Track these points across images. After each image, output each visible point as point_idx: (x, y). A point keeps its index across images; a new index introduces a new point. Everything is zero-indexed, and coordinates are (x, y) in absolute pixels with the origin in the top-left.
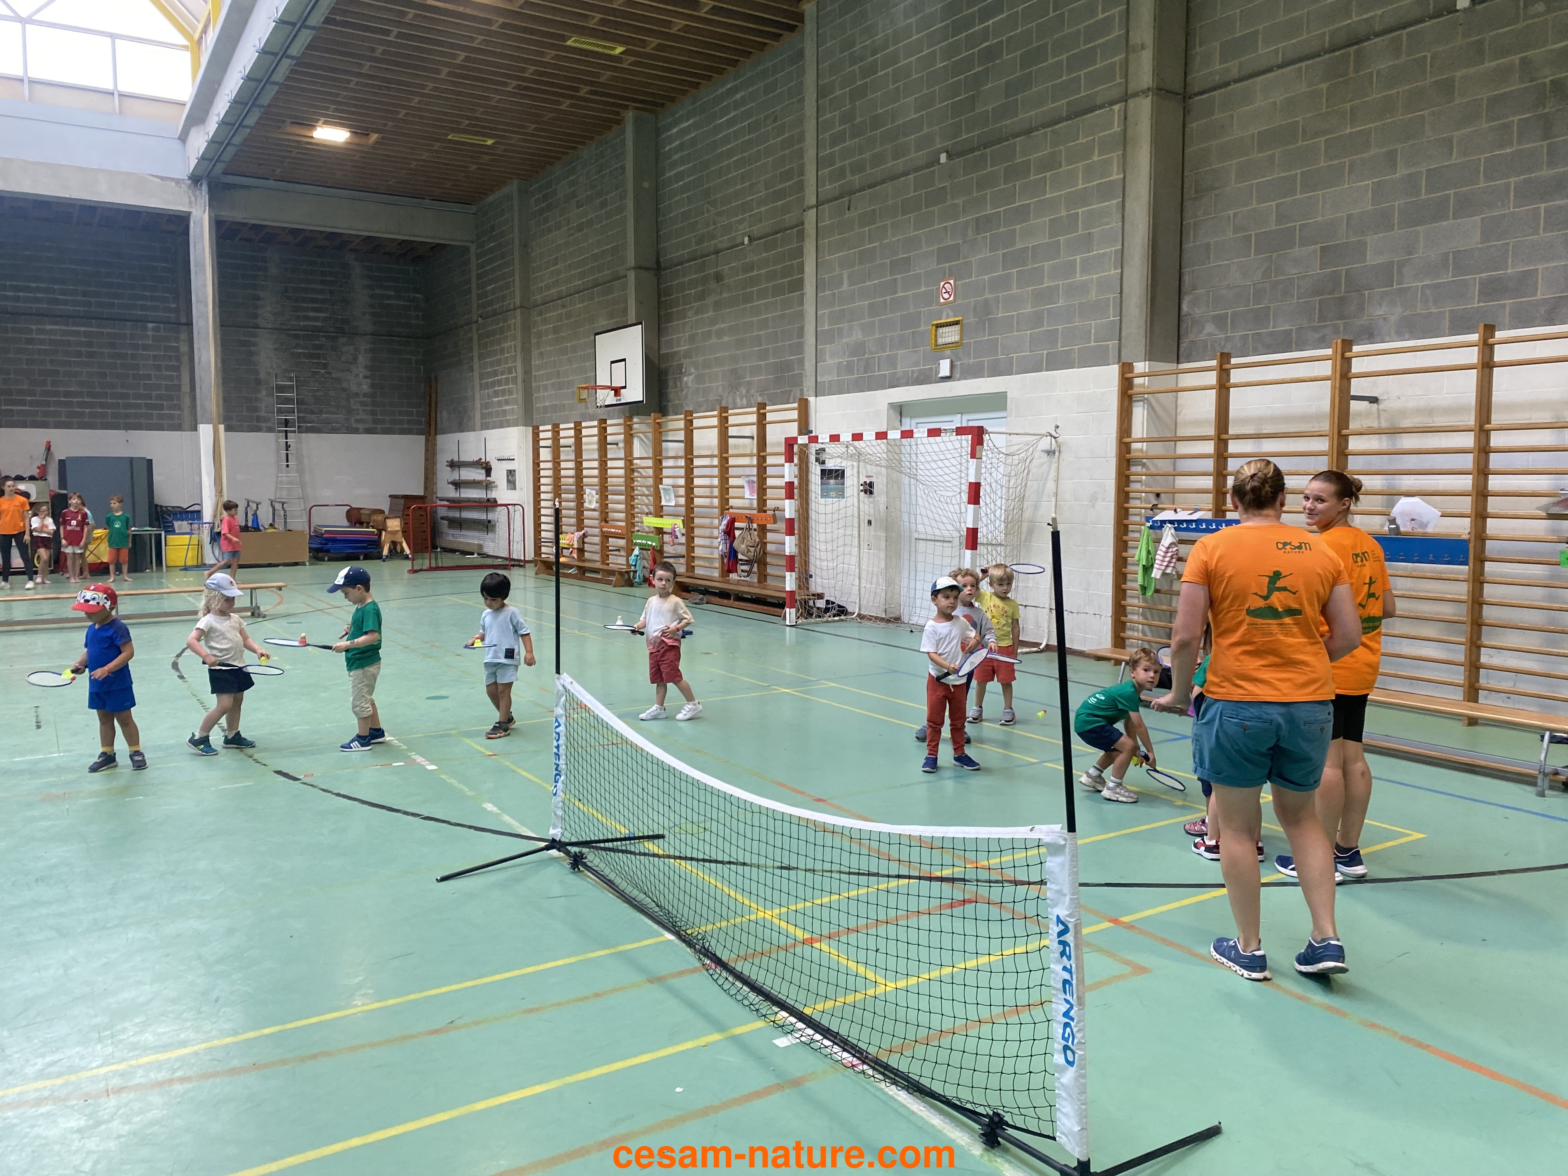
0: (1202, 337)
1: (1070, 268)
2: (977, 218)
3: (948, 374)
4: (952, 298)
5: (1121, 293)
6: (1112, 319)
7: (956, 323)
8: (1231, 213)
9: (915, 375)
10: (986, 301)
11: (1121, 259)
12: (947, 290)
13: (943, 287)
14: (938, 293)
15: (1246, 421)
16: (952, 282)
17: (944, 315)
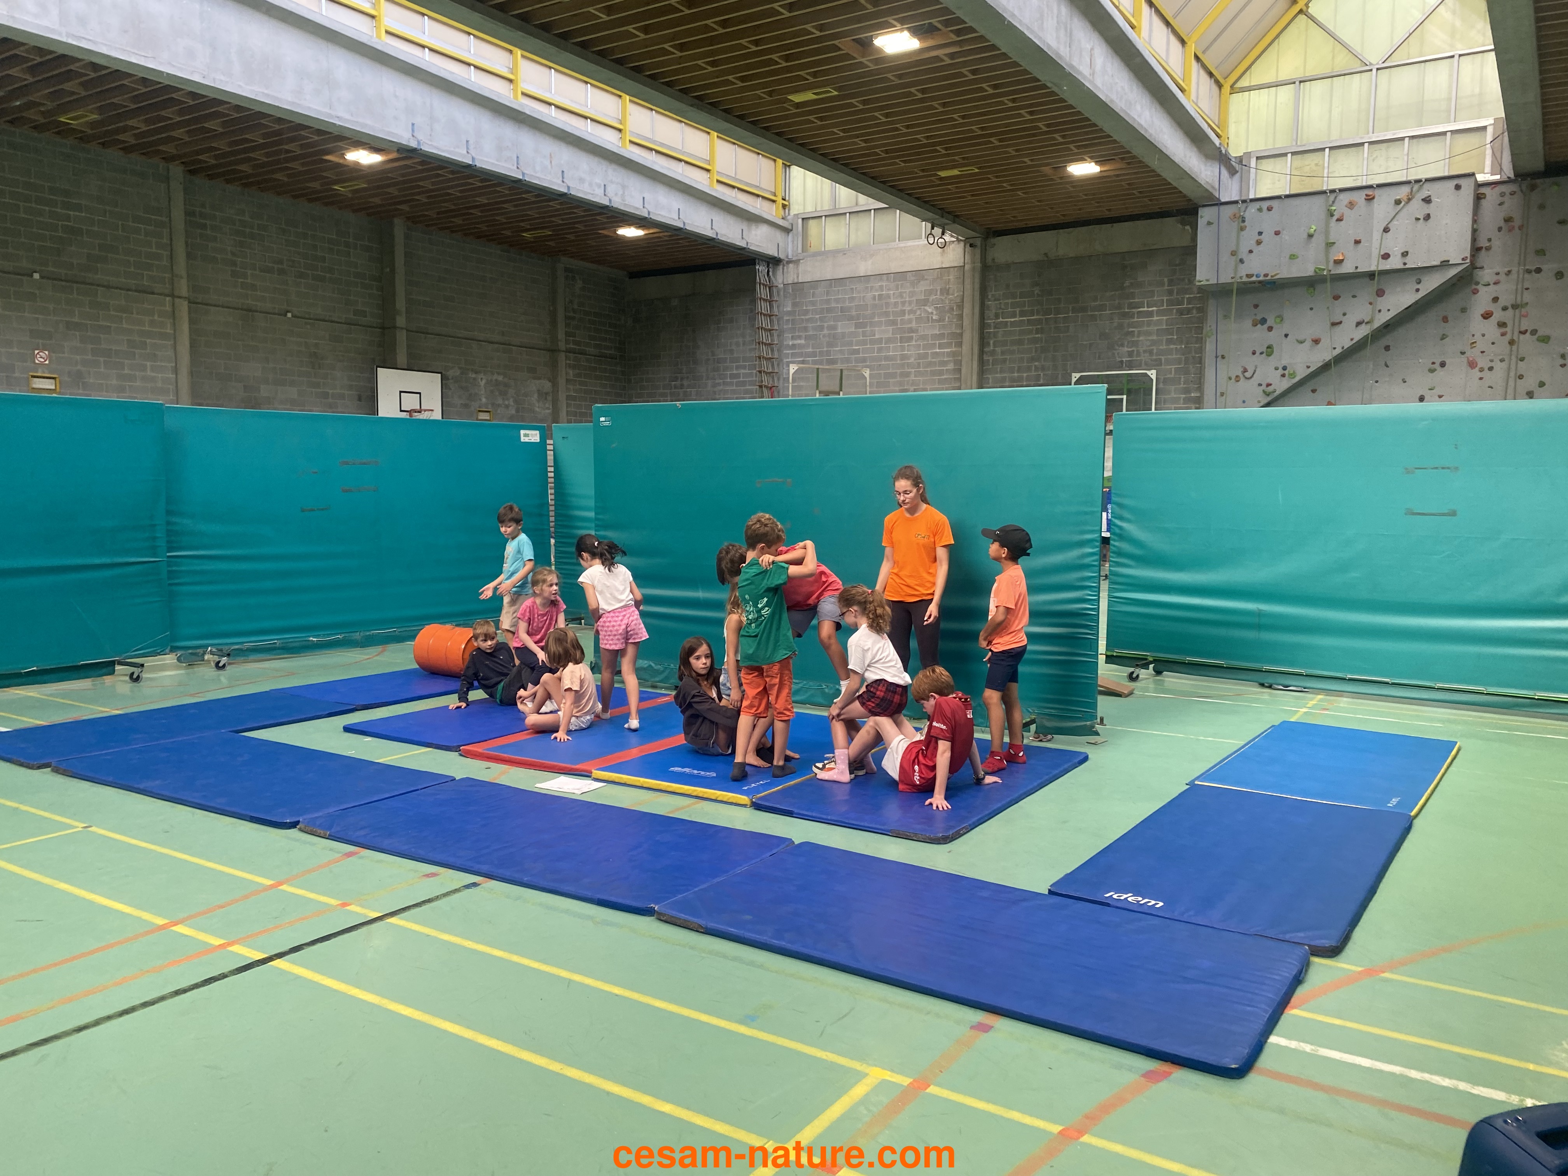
1: (144, 368)
2: (66, 321)
4: (47, 362)
7: (51, 378)
8: (208, 360)
10: (79, 371)
12: (41, 357)
13: (38, 353)
14: (33, 356)
16: (46, 352)
17: (39, 371)
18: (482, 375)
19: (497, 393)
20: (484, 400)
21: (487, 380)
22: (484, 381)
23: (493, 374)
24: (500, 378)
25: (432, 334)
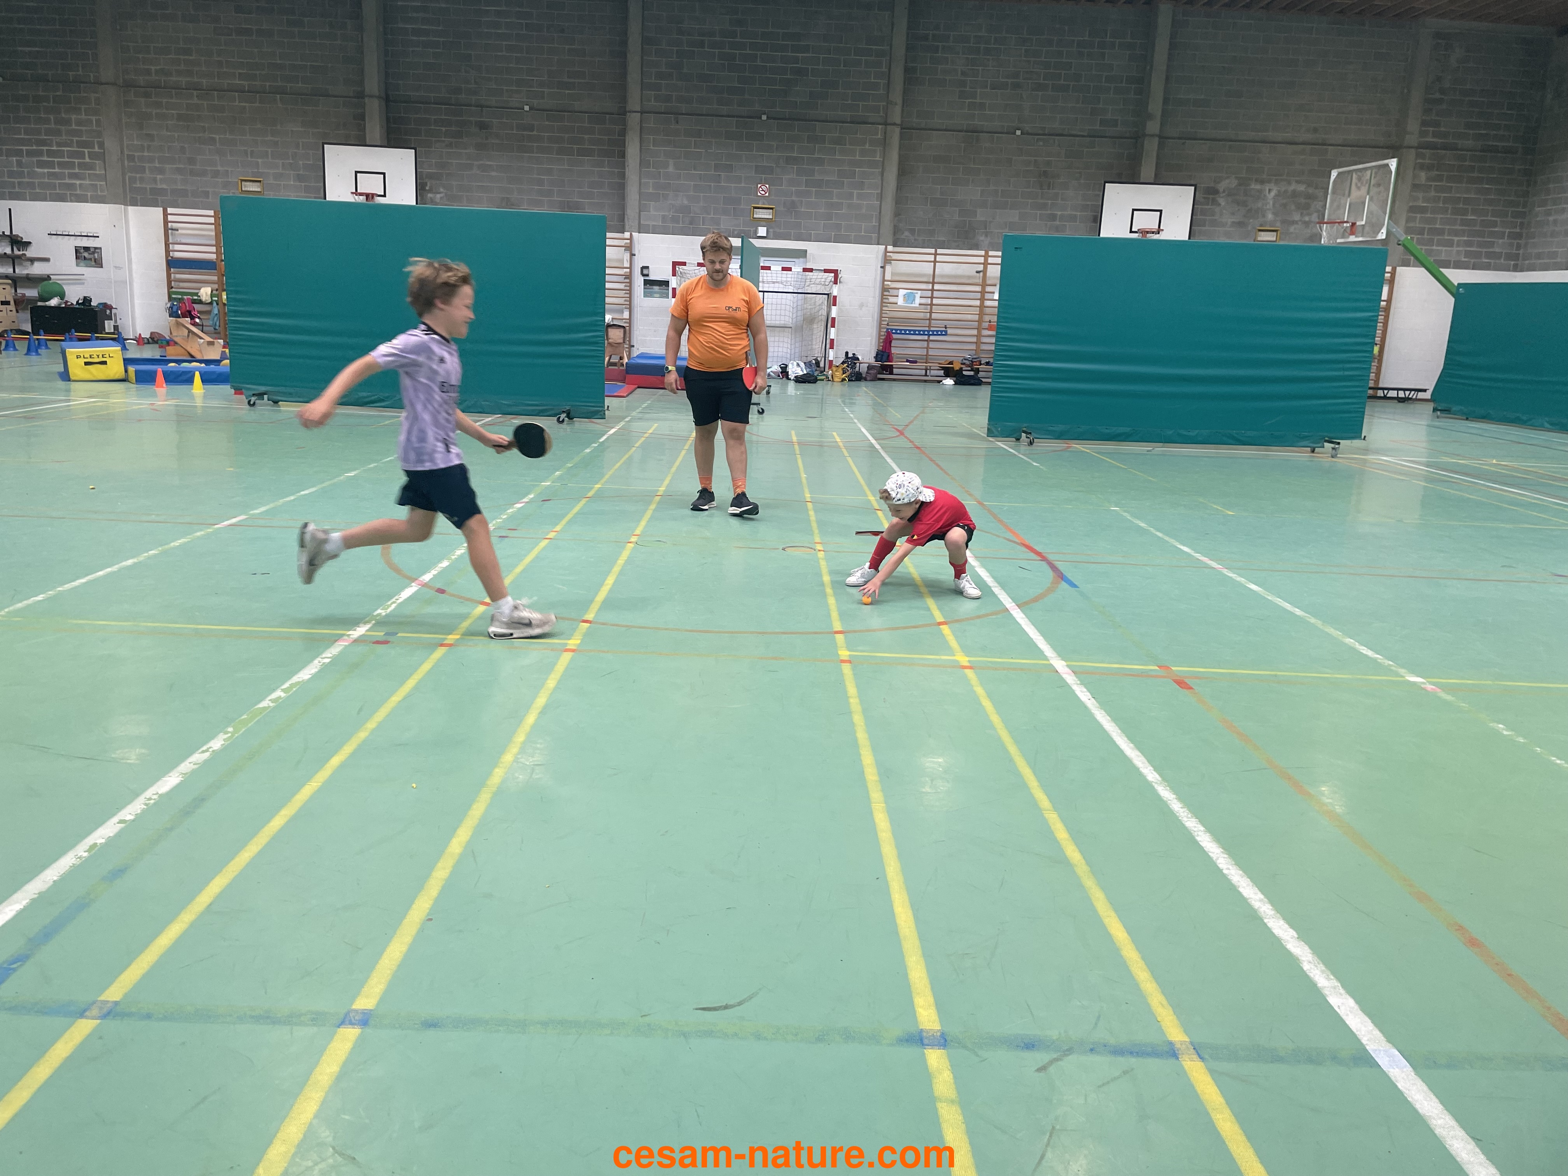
0: (902, 237)
1: (851, 196)
2: (787, 156)
3: (765, 235)
4: (767, 194)
5: (880, 212)
6: (874, 224)
7: (772, 209)
8: (919, 186)
9: (736, 232)
10: (793, 202)
11: (881, 197)
12: (763, 190)
13: (760, 187)
14: (757, 190)
15: (942, 276)
16: (767, 186)
17: (760, 203)
18: (1272, 186)
19: (1293, 207)
20: (1270, 216)
21: (1279, 191)
22: (1273, 194)
23: (1289, 183)
24: (1302, 188)
25: (1202, 139)
